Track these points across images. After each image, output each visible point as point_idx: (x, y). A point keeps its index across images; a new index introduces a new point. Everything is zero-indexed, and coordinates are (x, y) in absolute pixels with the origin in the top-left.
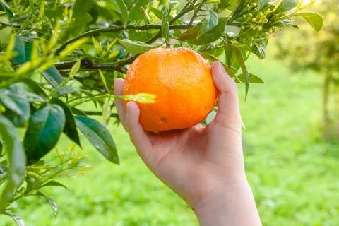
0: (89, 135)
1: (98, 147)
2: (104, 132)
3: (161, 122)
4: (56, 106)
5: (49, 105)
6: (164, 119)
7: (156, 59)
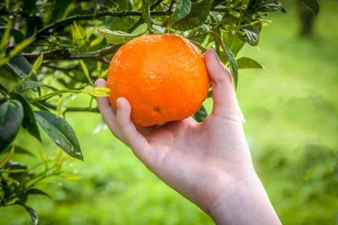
0: (49, 130)
1: (58, 142)
2: (66, 126)
3: (154, 113)
4: (15, 101)
5: (9, 100)
6: (157, 109)
7: (143, 47)
